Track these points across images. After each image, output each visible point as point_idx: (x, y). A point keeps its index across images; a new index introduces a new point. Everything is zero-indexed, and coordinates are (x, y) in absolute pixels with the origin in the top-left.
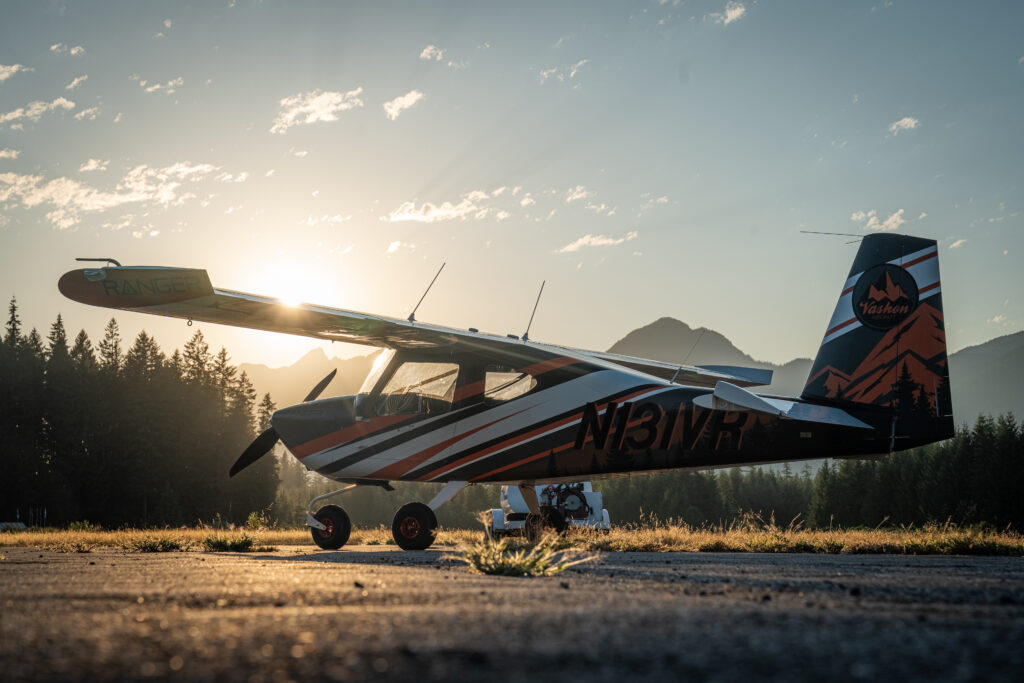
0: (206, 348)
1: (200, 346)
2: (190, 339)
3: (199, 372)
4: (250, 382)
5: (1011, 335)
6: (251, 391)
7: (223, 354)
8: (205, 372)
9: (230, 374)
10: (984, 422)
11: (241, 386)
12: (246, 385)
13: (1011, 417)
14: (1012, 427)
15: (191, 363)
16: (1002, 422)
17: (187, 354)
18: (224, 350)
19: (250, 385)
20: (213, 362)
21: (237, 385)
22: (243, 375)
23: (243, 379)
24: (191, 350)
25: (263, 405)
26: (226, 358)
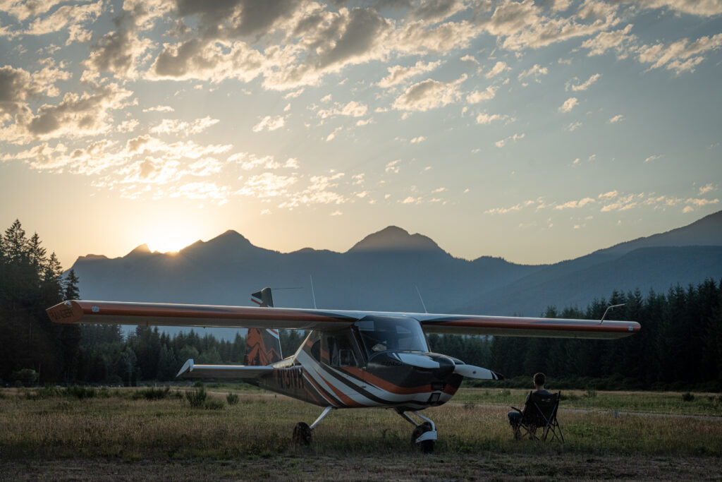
0: (23, 233)
1: (18, 232)
2: (10, 226)
3: (17, 253)
4: (59, 261)
5: (628, 242)
6: (59, 268)
7: (36, 237)
8: (21, 253)
9: (42, 254)
10: (617, 296)
11: (51, 264)
12: (54, 263)
13: (638, 294)
14: (639, 300)
15: (11, 245)
16: (630, 296)
17: (7, 238)
18: (36, 235)
19: (59, 263)
20: (27, 245)
21: (49, 263)
22: (53, 255)
23: (53, 257)
24: (10, 235)
25: (68, 279)
26: (38, 241)
